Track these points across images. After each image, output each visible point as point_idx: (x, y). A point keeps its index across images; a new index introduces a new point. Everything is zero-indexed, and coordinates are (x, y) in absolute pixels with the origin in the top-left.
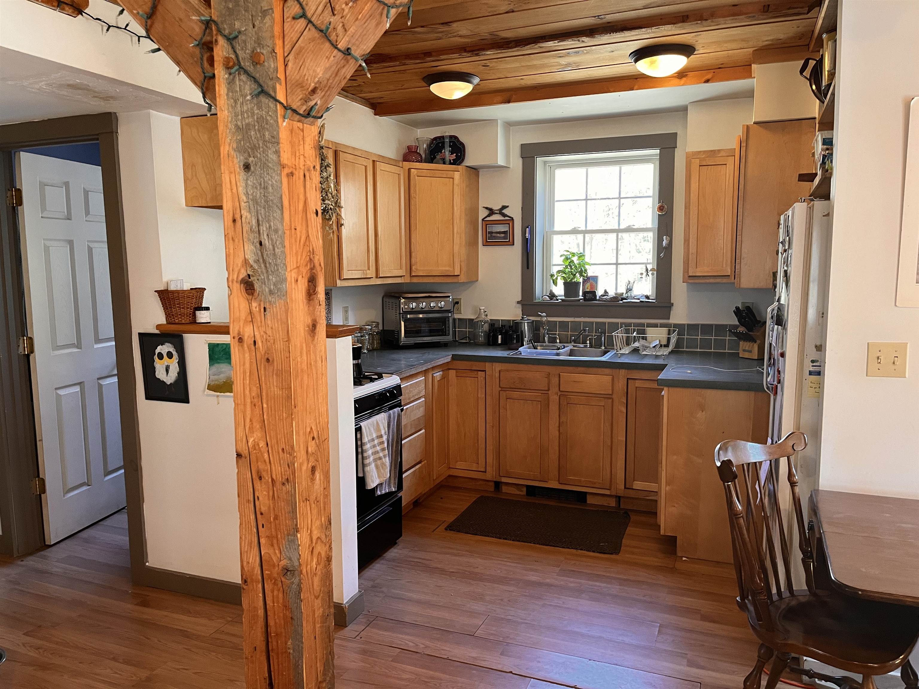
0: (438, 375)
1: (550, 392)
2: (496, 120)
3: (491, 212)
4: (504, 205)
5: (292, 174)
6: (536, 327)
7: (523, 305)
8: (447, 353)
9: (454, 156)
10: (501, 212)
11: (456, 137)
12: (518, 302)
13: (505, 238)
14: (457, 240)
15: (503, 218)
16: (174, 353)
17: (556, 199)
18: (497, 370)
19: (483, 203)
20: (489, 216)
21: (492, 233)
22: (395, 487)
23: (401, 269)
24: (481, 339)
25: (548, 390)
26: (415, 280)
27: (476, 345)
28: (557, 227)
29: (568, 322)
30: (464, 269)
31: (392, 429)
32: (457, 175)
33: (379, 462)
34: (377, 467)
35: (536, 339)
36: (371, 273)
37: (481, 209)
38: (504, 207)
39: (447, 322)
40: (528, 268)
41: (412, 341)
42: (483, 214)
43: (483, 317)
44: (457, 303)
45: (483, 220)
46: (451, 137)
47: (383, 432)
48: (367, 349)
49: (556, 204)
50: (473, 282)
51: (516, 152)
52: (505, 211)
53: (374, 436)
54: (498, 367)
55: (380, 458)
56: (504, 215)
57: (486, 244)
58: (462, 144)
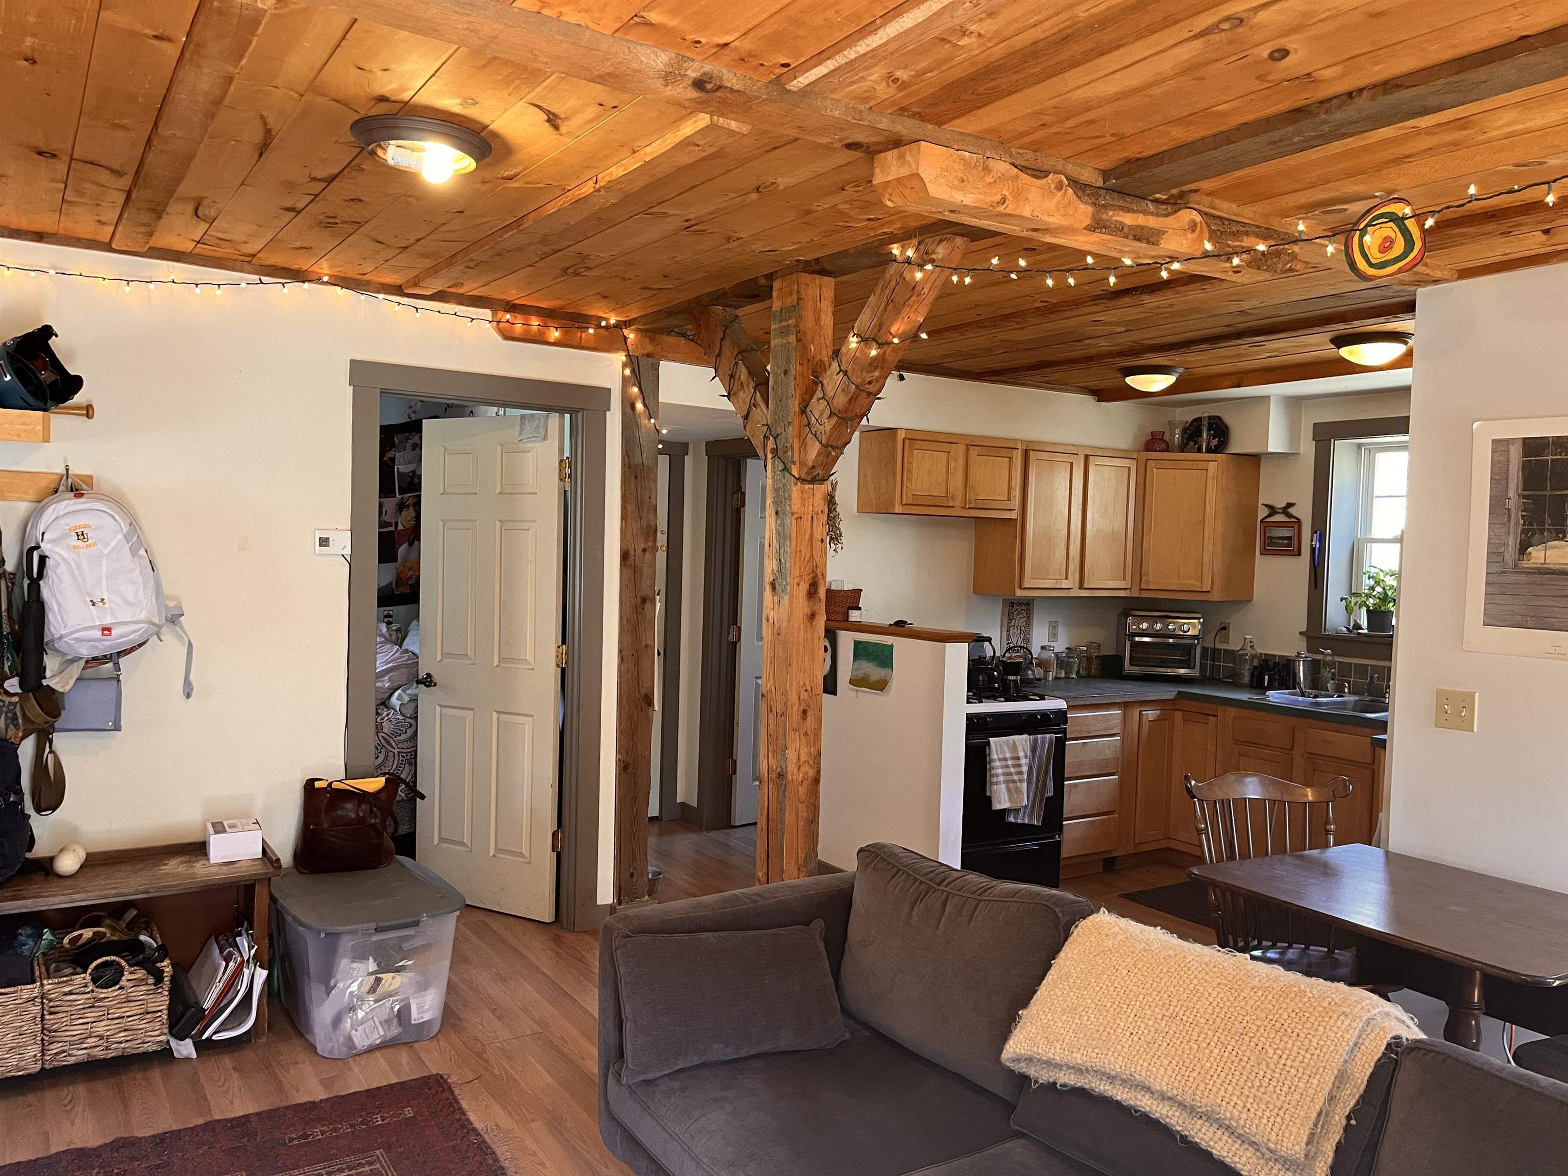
0: (1151, 714)
1: (1294, 752)
2: (1269, 397)
3: (1273, 510)
4: (1290, 501)
5: (801, 518)
6: (1314, 668)
7: (1308, 637)
8: (1172, 689)
9: (1215, 442)
10: (1285, 510)
11: (1219, 418)
12: (1301, 633)
13: (1289, 545)
14: (1208, 547)
15: (1287, 519)
16: (829, 647)
17: (1376, 494)
18: (1232, 715)
19: (1264, 498)
20: (1269, 516)
21: (1272, 538)
22: (1038, 821)
23: (1124, 579)
24: (1247, 679)
25: (1292, 749)
26: (1145, 595)
27: (1235, 685)
28: (1376, 533)
29: (1367, 665)
30: (1218, 584)
31: (1040, 756)
32: (1212, 466)
33: (1011, 785)
34: (1009, 790)
35: (1316, 684)
36: (1071, 582)
37: (1260, 507)
38: (1290, 505)
39: (1193, 651)
40: (1316, 587)
41: (1136, 670)
42: (1262, 513)
43: (1249, 648)
44: (1224, 628)
45: (1261, 521)
46: (1210, 418)
47: (1021, 754)
48: (1078, 673)
49: (1376, 501)
50: (1245, 601)
51: (1307, 434)
52: (1292, 511)
53: (1008, 755)
54: (1232, 712)
55: (1014, 782)
56: (1290, 516)
57: (1265, 552)
58: (1226, 427)
